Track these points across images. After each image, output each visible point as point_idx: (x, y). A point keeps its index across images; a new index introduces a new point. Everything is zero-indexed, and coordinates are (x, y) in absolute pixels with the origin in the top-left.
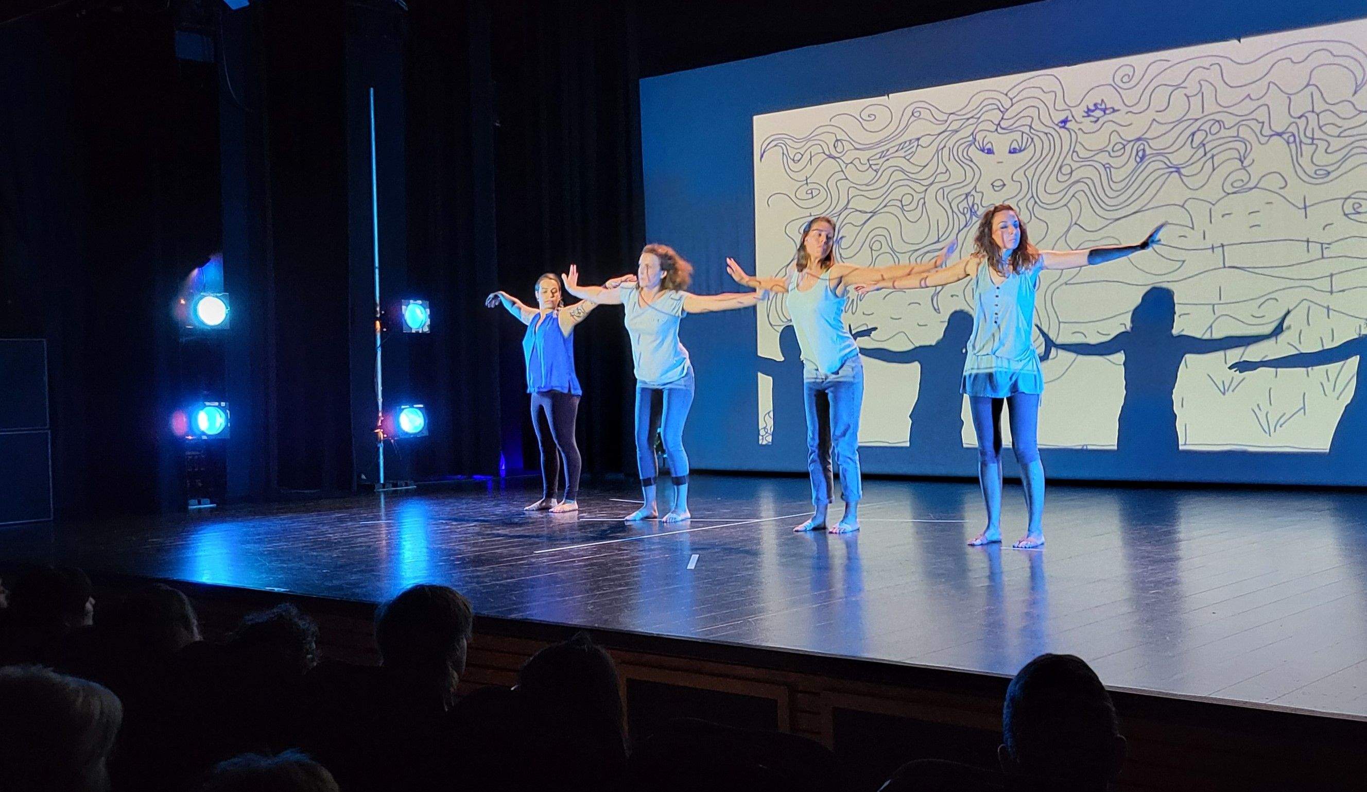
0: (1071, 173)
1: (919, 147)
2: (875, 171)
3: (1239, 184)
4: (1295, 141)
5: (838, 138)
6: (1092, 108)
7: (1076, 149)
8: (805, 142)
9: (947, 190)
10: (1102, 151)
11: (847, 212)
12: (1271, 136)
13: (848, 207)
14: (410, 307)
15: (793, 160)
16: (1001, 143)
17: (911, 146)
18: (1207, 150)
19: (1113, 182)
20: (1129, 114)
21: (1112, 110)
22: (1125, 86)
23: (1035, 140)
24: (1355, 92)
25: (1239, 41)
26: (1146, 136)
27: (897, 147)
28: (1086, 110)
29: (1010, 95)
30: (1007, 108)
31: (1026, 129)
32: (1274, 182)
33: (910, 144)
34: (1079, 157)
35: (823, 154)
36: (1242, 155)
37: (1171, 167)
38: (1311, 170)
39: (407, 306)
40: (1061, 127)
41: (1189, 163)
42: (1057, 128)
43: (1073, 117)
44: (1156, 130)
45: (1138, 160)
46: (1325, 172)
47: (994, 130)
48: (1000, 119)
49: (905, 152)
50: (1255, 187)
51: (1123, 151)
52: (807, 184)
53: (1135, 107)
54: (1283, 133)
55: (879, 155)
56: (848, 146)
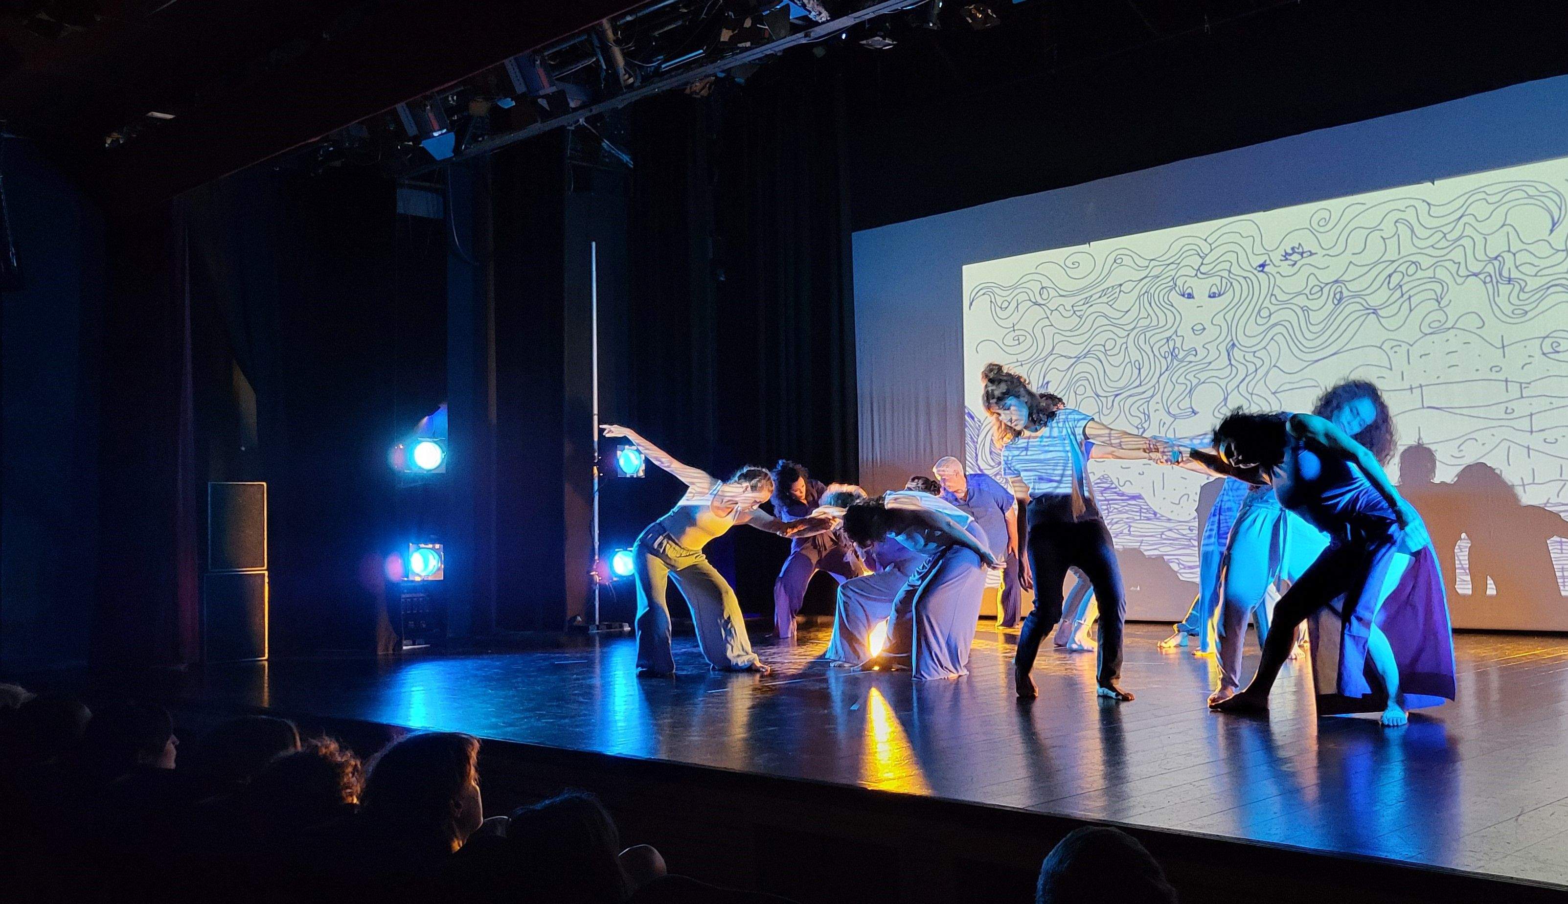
0: (1270, 316)
1: (1122, 292)
2: (1079, 316)
3: (1436, 324)
4: (1491, 281)
5: (1044, 286)
6: (1291, 252)
7: (1275, 293)
8: (1012, 290)
10: (1299, 294)
11: (1053, 357)
12: (1468, 276)
13: (1054, 352)
14: (625, 454)
15: (1001, 308)
16: (1201, 288)
17: (1113, 292)
18: (1404, 291)
19: (1311, 324)
20: (1326, 256)
21: (1309, 254)
22: (1322, 230)
23: (1234, 284)
24: (1552, 231)
25: (1433, 184)
26: (1344, 278)
27: (1099, 295)
28: (1284, 254)
29: (1209, 240)
30: (1207, 253)
31: (1225, 274)
32: (1472, 322)
33: (1112, 290)
34: (1277, 300)
35: (1029, 302)
36: (1439, 295)
37: (1368, 309)
38: (1508, 309)
39: (623, 451)
40: (1259, 271)
41: (1384, 306)
42: (1255, 272)
43: (1271, 261)
44: (1354, 272)
45: (1336, 302)
46: (1523, 311)
47: (1194, 275)
48: (1199, 264)
49: (1108, 298)
50: (1452, 328)
51: (1320, 293)
52: (1014, 330)
53: (1332, 250)
54: (1480, 273)
55: (1083, 301)
56: (1053, 293)
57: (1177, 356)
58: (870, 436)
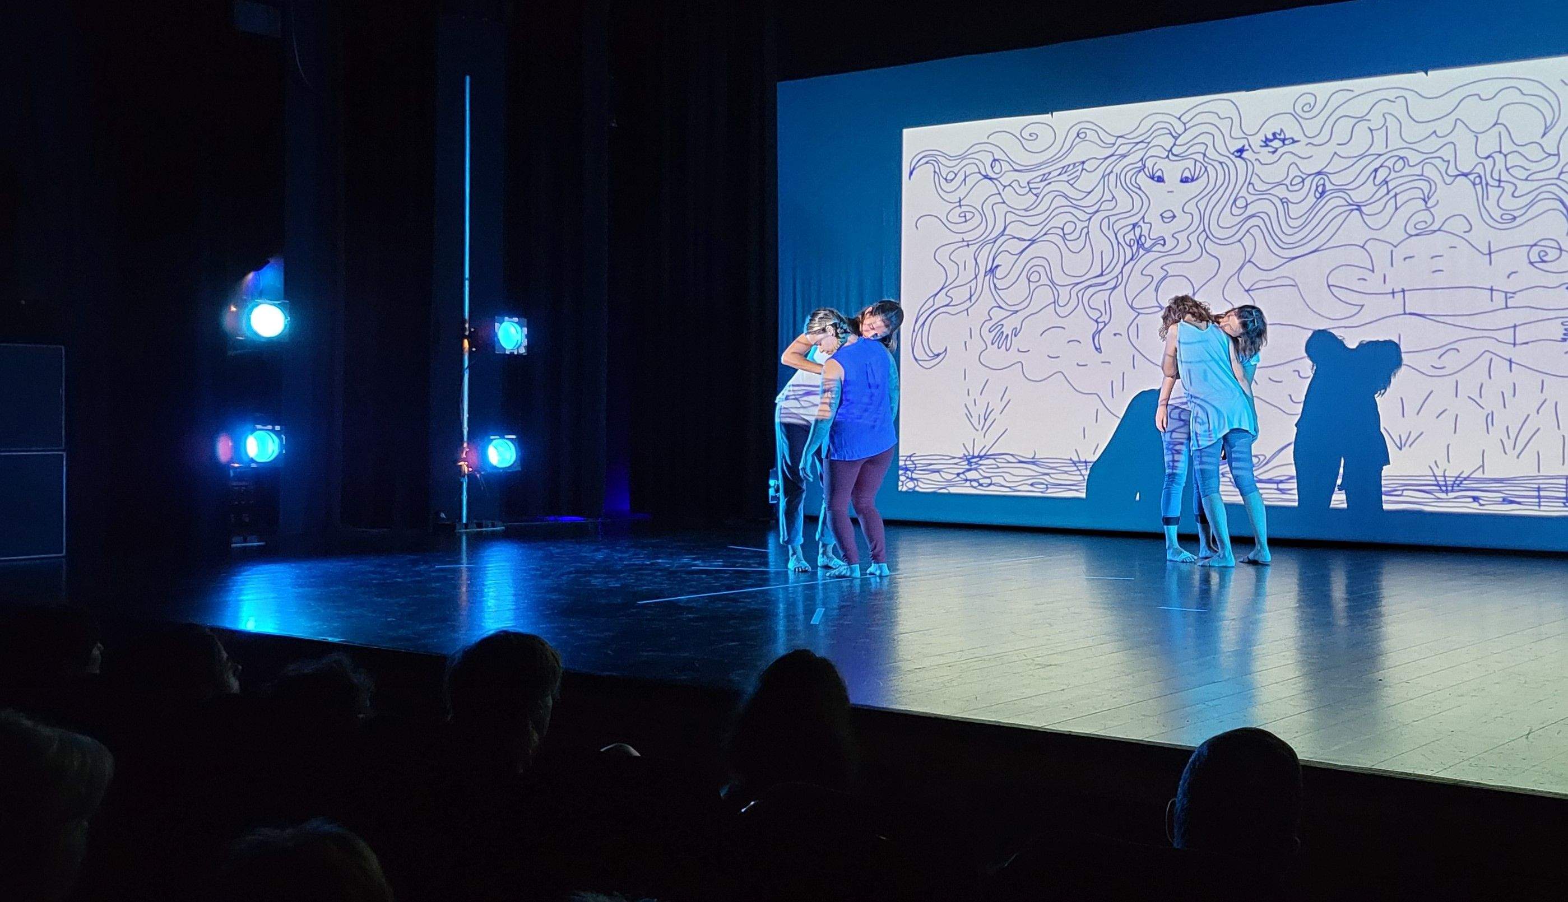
0: (1246, 206)
1: (1084, 171)
2: (1035, 195)
3: (1423, 225)
4: (1481, 183)
5: (996, 158)
6: (1270, 137)
7: (1251, 182)
8: (960, 160)
9: (1112, 219)
10: (1279, 184)
11: (1003, 238)
12: (1459, 175)
13: (1006, 233)
14: (504, 324)
15: (946, 179)
16: (1172, 171)
17: (1075, 170)
18: (1390, 188)
19: (1290, 218)
20: (1310, 145)
21: (1291, 141)
22: (1307, 115)
23: (1208, 169)
24: (1545, 134)
25: (1427, 74)
26: (1328, 170)
27: (1060, 170)
28: (1264, 139)
29: (1184, 119)
30: (1180, 132)
31: (1200, 157)
33: (1074, 168)
34: (1255, 189)
35: (979, 175)
36: (1426, 195)
37: (1351, 205)
38: (1496, 214)
39: (501, 323)
40: (1237, 157)
41: (1370, 202)
42: (1232, 157)
43: (1250, 146)
44: (1338, 164)
45: (1318, 195)
46: (1511, 217)
47: (1165, 156)
48: (1172, 145)
49: (1068, 176)
50: (1439, 230)
52: (960, 206)
53: (1315, 139)
54: (1470, 173)
55: (1040, 178)
56: (1006, 167)
57: (1143, 244)
58: (791, 317)
